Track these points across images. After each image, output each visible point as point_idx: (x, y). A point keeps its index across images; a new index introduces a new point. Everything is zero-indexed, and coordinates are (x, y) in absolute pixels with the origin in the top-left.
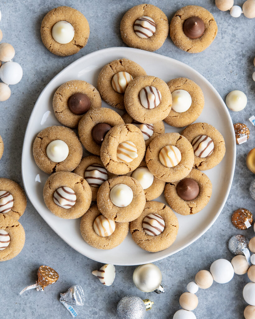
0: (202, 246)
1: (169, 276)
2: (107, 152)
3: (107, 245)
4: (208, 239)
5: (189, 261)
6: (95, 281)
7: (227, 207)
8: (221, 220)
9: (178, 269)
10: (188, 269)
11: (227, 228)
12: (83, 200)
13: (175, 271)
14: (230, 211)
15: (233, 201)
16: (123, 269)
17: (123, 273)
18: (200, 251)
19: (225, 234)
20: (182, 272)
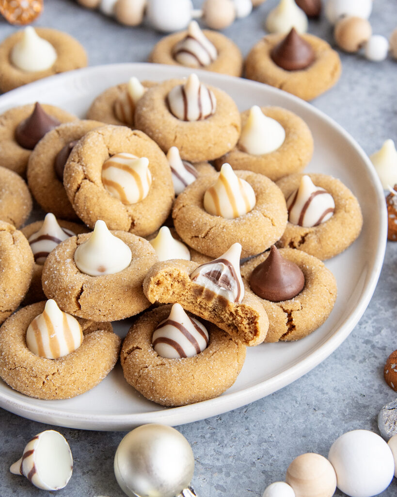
0: (309, 426)
1: (218, 487)
2: (77, 160)
3: (54, 374)
4: (325, 412)
5: (272, 456)
6: (15, 492)
7: (372, 351)
8: (356, 375)
9: (241, 473)
10: (270, 473)
11: (373, 391)
12: (7, 265)
13: (234, 478)
14: (379, 358)
15: (386, 340)
16: (93, 468)
17: (93, 477)
18: (304, 436)
19: (367, 404)
20: (253, 481)
